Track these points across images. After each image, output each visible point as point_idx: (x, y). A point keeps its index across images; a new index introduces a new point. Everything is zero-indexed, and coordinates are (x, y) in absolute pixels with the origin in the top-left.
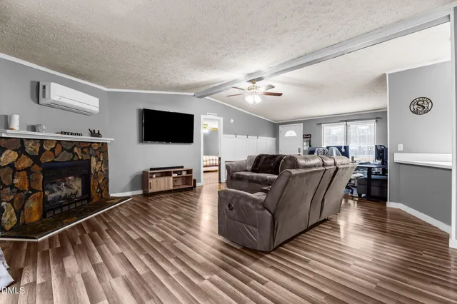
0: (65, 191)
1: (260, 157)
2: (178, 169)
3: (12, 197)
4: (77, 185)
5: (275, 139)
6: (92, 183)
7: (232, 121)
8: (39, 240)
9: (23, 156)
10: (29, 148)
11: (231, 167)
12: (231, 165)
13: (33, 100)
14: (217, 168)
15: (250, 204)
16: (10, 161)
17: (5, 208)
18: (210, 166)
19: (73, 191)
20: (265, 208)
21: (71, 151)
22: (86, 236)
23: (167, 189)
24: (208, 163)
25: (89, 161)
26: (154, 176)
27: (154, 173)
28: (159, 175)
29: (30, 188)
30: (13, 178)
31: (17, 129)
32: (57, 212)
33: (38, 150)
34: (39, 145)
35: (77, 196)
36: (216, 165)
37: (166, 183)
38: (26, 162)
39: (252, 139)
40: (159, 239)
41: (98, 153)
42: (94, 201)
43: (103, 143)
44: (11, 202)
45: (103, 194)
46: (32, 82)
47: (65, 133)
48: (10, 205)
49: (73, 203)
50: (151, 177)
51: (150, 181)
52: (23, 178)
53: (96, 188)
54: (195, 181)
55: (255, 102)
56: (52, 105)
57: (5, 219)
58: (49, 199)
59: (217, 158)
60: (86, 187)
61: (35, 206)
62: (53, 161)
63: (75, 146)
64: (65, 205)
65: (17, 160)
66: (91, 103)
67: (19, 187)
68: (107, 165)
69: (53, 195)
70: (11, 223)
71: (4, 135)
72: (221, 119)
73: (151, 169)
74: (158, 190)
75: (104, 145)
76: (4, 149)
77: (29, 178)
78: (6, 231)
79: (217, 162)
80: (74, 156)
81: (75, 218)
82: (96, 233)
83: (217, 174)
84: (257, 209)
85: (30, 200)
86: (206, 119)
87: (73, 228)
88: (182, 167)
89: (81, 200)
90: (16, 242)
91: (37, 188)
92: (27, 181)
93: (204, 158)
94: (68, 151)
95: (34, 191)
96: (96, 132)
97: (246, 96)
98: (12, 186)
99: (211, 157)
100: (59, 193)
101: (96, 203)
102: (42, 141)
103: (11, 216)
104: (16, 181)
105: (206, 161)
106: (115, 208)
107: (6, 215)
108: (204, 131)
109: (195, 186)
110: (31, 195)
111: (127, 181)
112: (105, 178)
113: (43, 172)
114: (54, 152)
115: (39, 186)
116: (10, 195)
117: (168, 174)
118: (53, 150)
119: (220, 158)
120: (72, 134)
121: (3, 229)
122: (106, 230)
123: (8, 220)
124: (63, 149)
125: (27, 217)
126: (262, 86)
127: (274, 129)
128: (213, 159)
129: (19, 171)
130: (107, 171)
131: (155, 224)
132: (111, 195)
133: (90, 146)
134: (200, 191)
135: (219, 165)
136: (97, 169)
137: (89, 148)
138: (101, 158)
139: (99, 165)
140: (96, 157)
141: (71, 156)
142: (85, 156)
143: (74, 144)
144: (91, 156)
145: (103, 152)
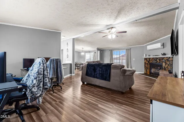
90: (146, 77)
91: (148, 67)
136: (166, 67)
137: (162, 59)
138: (168, 63)
139: (167, 65)
140: (165, 62)
141: (156, 61)
142: (161, 62)
143: (157, 58)
144: (163, 62)
145: (169, 61)
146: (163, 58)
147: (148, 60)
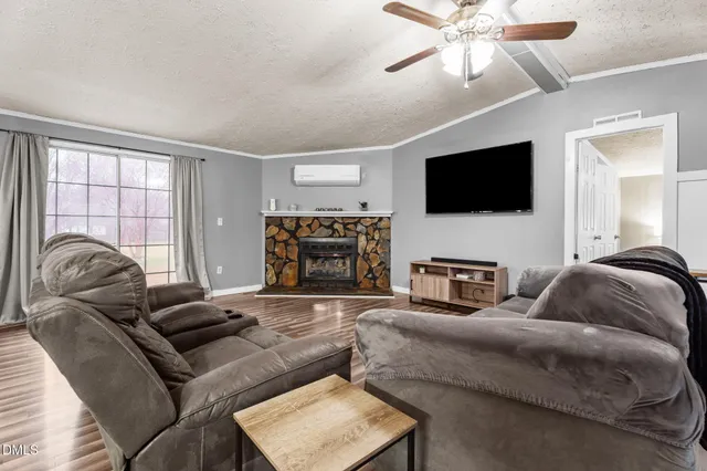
3: (273, 261)
6: (358, 265)
9: (282, 230)
10: (287, 224)
16: (272, 234)
21: (330, 227)
23: (438, 298)
25: (356, 239)
26: (422, 270)
29: (287, 257)
30: (274, 247)
31: (274, 210)
33: (294, 226)
34: (295, 222)
37: (438, 289)
38: (285, 236)
41: (371, 230)
43: (381, 218)
44: (273, 265)
45: (378, 282)
48: (271, 267)
50: (418, 272)
51: (412, 276)
52: (282, 249)
53: (366, 272)
57: (268, 276)
61: (291, 273)
62: (309, 236)
63: (335, 222)
65: (277, 234)
67: (278, 254)
68: (387, 246)
70: (272, 281)
73: (434, 260)
75: (384, 220)
76: (268, 225)
77: (286, 249)
80: (333, 233)
85: (287, 267)
88: (495, 264)
91: (292, 258)
92: (284, 251)
94: (328, 227)
95: (291, 261)
98: (273, 254)
102: (298, 218)
103: (272, 276)
104: (276, 250)
107: (269, 274)
110: (288, 263)
112: (383, 262)
113: (299, 245)
114: (310, 228)
115: (294, 257)
116: (272, 259)
118: (309, 226)
120: (328, 210)
123: (270, 278)
124: (321, 225)
125: (284, 280)
129: (279, 242)
130: (387, 254)
133: (359, 222)
136: (369, 249)
137: (355, 224)
138: (377, 237)
139: (373, 244)
140: (367, 234)
141: (330, 232)
142: (349, 233)
143: (334, 220)
144: (358, 233)
145: (380, 229)
146: (358, 220)
147: (288, 225)
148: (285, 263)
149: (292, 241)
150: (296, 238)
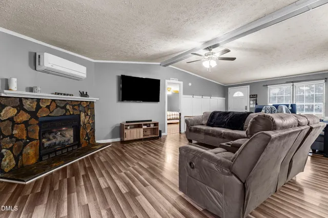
0: (59, 139)
1: (214, 113)
2: (147, 123)
3: (11, 145)
4: (69, 134)
5: (224, 98)
6: (81, 133)
7: (190, 84)
8: (27, 183)
9: (21, 111)
10: (27, 105)
11: (189, 121)
12: (189, 119)
13: (31, 67)
14: (178, 121)
15: (213, 165)
16: (9, 115)
17: (5, 154)
18: (173, 119)
19: (66, 139)
20: (232, 173)
21: (64, 107)
22: (65, 181)
23: (138, 138)
24: (171, 117)
25: (79, 116)
26: (129, 127)
27: (128, 126)
28: (133, 126)
29: (28, 137)
30: (12, 130)
31: (15, 90)
32: (51, 156)
33: (35, 107)
34: (36, 103)
35: (69, 143)
36: (177, 119)
37: (138, 134)
39: (206, 99)
40: (124, 190)
41: (86, 109)
42: (83, 146)
43: (90, 102)
44: (11, 149)
45: (90, 141)
46: (30, 53)
47: (58, 94)
48: (9, 151)
49: (65, 148)
50: (126, 128)
51: (126, 131)
52: (22, 130)
53: (85, 136)
54: (160, 132)
55: (211, 66)
56: (47, 71)
57: (5, 163)
58: (45, 146)
59: (178, 113)
60: (77, 136)
61: (32, 152)
62: (48, 116)
63: (67, 104)
64: (59, 150)
65: (16, 115)
66: (80, 71)
67: (17, 136)
68: (93, 118)
69: (49, 142)
70: (10, 166)
71: (3, 95)
72: (182, 83)
73: (127, 122)
74: (132, 139)
75: (92, 103)
76: (4, 106)
77: (27, 130)
78: (6, 173)
79: (178, 117)
80: (66, 112)
81: (63, 162)
82: (74, 178)
83: (178, 126)
84: (223, 173)
85: (28, 147)
86: (169, 84)
87: (58, 171)
88: (151, 121)
89: (72, 146)
92: (25, 132)
93: (168, 113)
94: (62, 108)
95: (31, 140)
96: (85, 93)
97: (203, 61)
98: (12, 136)
99: (173, 113)
100: (54, 141)
101: (84, 148)
102: (38, 100)
103: (10, 160)
104: (15, 132)
105: (170, 115)
106: (97, 153)
107: (5, 160)
108: (168, 93)
109: (160, 136)
110: (28, 143)
111: (108, 131)
112: (92, 128)
113: (40, 124)
114: (49, 109)
115: (36, 136)
116: (9, 143)
117: (139, 126)
118: (48, 107)
119: (180, 114)
120: (64, 95)
121: (2, 171)
122: (83, 176)
123: (8, 164)
124: (57, 106)
125: (24, 160)
126: (217, 52)
127: (224, 90)
128: (175, 114)
129: (18, 124)
130: (94, 123)
131: (124, 171)
132: (97, 142)
133: (80, 104)
134: (164, 141)
135: (180, 119)
148: (25, 144)
149: (33, 121)
150: (37, 118)
